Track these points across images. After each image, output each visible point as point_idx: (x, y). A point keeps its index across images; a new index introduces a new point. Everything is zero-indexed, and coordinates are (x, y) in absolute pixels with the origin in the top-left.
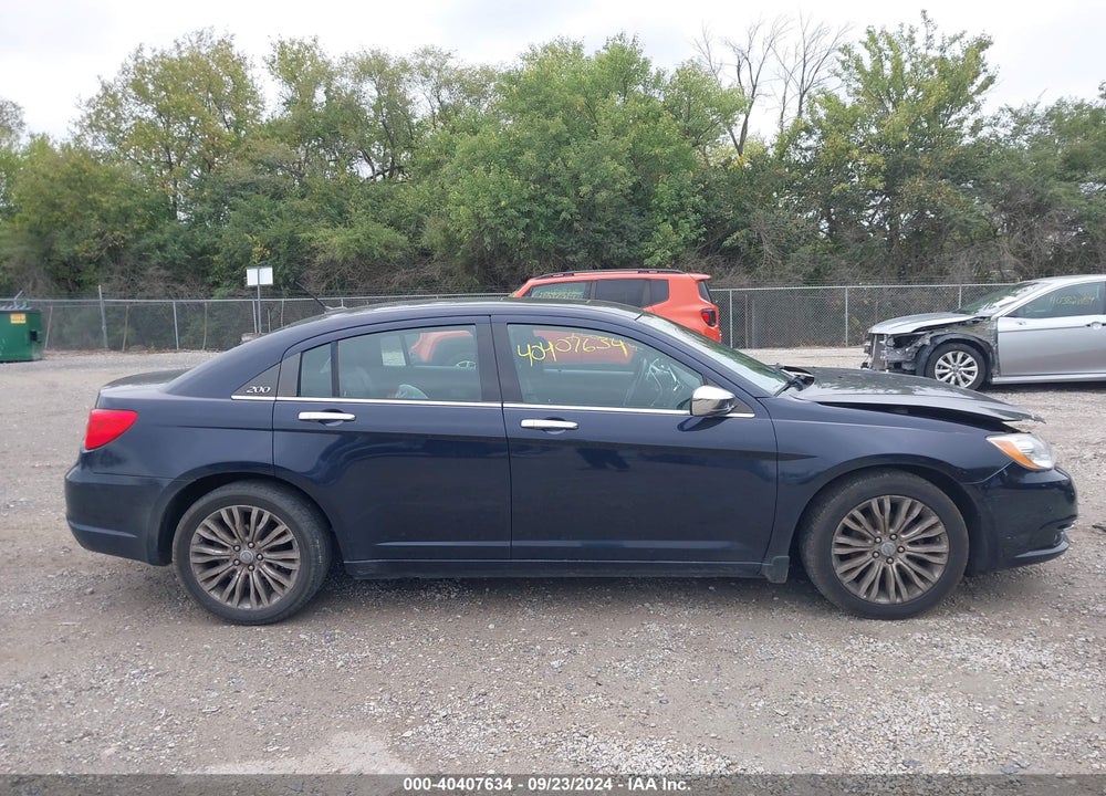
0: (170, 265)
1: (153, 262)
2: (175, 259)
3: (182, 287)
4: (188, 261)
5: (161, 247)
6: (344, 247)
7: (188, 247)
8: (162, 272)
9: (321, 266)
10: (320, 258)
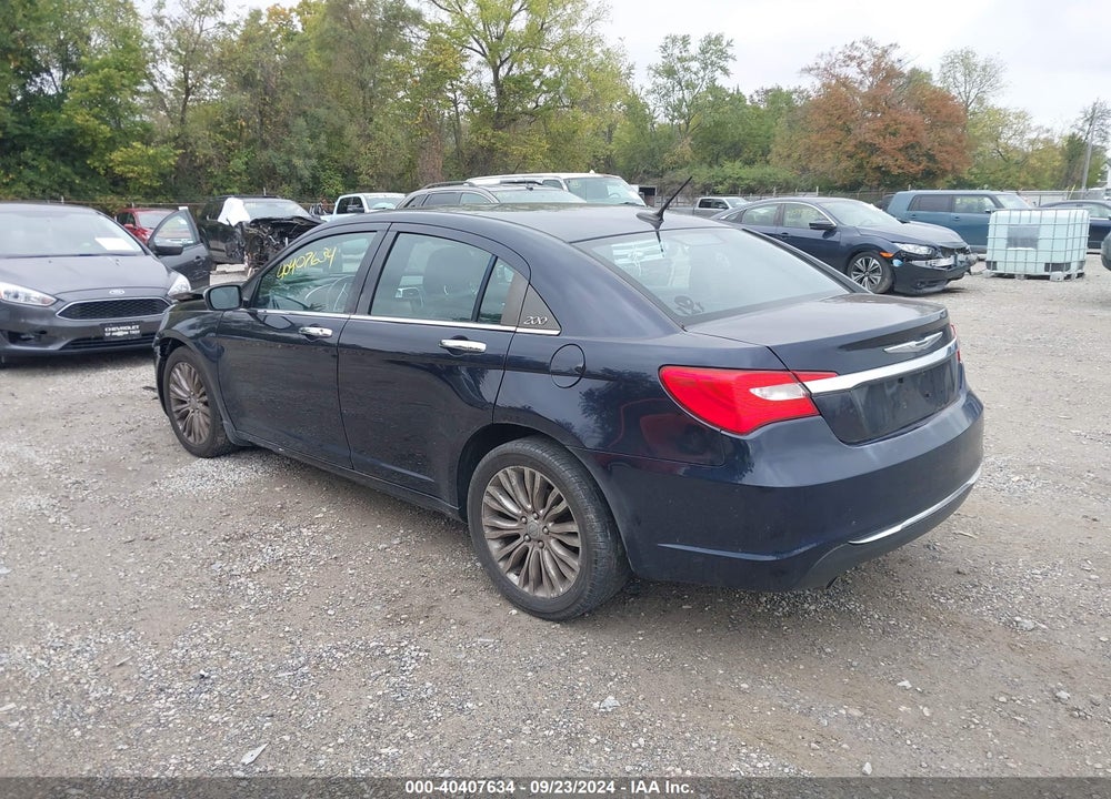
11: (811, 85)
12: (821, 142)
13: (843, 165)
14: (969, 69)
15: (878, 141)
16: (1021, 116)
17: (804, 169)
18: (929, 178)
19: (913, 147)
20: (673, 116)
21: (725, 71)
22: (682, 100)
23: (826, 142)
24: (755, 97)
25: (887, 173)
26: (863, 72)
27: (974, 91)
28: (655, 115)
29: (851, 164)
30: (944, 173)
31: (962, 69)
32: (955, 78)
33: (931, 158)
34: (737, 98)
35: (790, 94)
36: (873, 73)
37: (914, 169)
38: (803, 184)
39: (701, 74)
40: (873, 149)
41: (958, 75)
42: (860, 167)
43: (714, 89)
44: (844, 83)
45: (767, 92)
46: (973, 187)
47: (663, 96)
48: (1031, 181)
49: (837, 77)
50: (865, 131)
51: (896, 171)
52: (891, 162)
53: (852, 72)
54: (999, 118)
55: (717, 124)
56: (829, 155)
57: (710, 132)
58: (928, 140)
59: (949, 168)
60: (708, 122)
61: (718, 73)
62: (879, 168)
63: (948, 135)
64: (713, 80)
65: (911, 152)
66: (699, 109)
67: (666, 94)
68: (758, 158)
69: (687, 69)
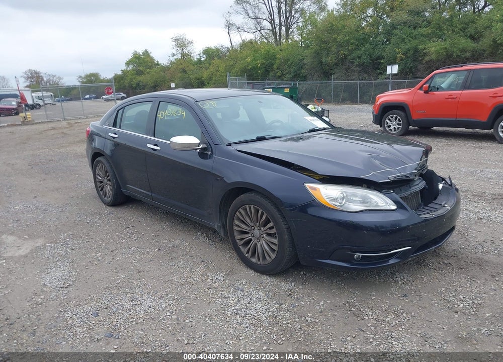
0: (361, 65)
1: (355, 64)
2: (364, 62)
3: (365, 75)
4: (370, 63)
5: (359, 58)
6: (437, 52)
7: (371, 57)
8: (357, 68)
9: (426, 62)
10: (427, 58)
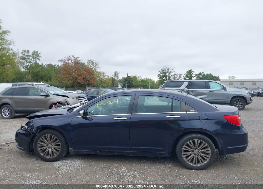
11: (60, 64)
12: (65, 77)
13: (70, 82)
14: (93, 63)
15: (78, 77)
16: (104, 73)
17: (61, 83)
18: (89, 85)
19: (85, 78)
20: (25, 69)
21: (39, 59)
22: (28, 66)
23: (66, 77)
24: (45, 66)
25: (80, 84)
26: (72, 62)
27: (94, 68)
28: (21, 69)
29: (72, 82)
30: (91, 84)
31: (91, 63)
32: (90, 65)
33: (89, 81)
34: (42, 66)
35: (55, 66)
36: (74, 62)
37: (86, 83)
38: (61, 86)
39: (33, 60)
40: (76, 79)
41: (91, 64)
42: (74, 82)
43: (36, 63)
44: (68, 64)
45: (48, 65)
46: (96, 87)
47: (22, 64)
48: (107, 86)
49: (67, 63)
50: (74, 75)
51: (82, 84)
52: (80, 81)
53: (70, 62)
54: (100, 73)
55: (38, 72)
56: (66, 80)
57: (36, 74)
58: (88, 77)
59: (93, 83)
60: (35, 71)
61: (37, 60)
62: (78, 83)
63: (92, 76)
64: (36, 61)
65: (85, 80)
66: (33, 68)
67: (23, 64)
68: (48, 80)
69: (28, 58)
